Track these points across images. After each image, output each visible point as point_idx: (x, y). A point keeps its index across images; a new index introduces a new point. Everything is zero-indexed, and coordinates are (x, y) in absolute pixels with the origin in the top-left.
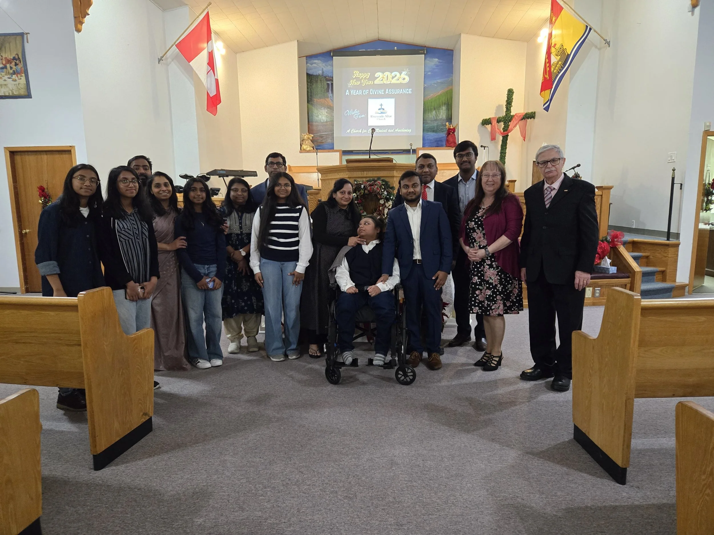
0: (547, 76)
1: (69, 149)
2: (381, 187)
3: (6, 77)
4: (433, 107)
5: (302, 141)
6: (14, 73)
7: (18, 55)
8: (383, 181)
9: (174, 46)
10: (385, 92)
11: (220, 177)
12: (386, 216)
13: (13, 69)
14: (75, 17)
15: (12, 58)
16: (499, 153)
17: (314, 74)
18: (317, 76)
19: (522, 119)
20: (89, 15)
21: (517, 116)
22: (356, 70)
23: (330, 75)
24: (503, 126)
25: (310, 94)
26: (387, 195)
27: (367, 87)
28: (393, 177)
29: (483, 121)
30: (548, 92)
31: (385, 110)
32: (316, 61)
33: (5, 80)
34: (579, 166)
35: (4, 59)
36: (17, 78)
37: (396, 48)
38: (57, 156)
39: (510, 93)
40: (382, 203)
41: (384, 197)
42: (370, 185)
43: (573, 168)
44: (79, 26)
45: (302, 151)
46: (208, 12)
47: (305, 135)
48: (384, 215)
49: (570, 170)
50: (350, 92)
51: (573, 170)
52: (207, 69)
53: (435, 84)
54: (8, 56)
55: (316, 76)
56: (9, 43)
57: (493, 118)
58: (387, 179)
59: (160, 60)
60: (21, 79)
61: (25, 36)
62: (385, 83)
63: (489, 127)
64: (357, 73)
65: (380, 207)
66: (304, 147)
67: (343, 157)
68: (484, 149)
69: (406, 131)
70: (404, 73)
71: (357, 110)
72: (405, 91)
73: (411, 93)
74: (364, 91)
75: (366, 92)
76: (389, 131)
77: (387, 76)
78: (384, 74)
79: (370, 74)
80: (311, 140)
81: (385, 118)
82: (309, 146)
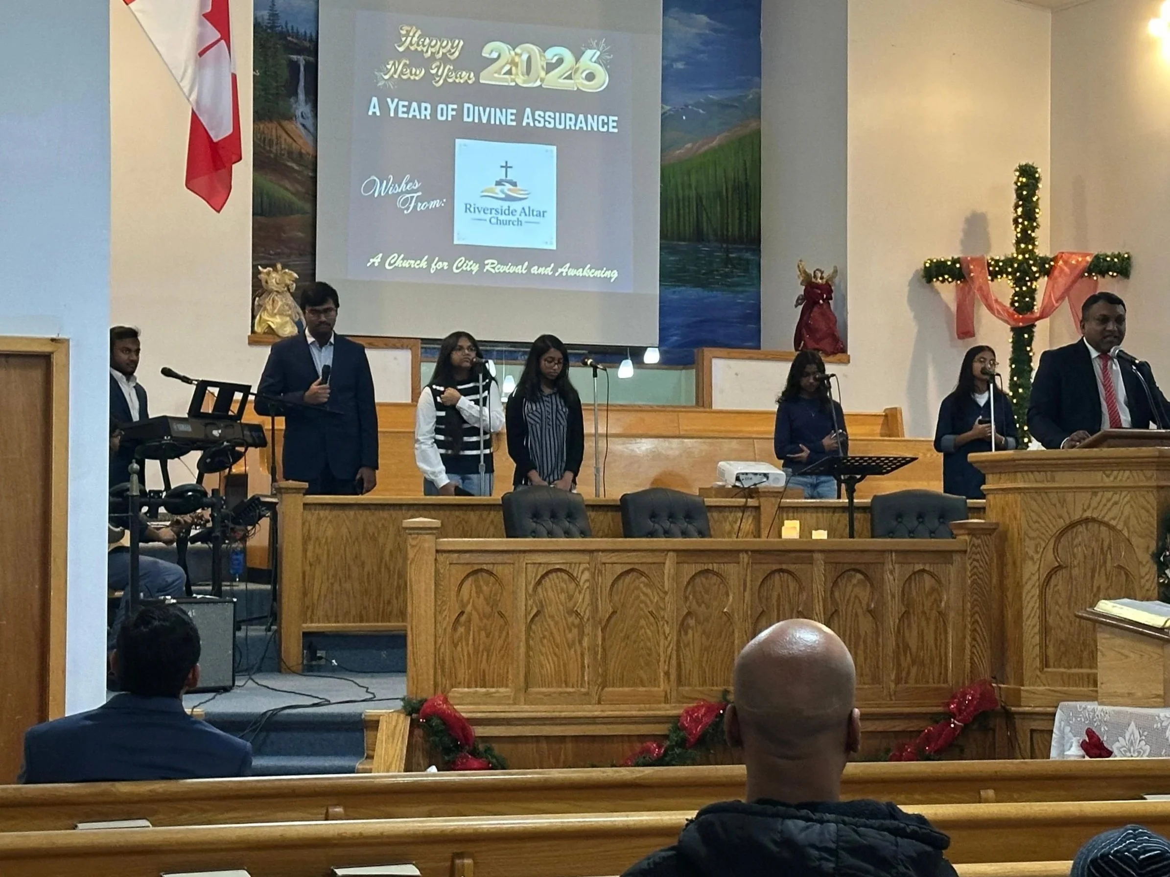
1: (47, 349)
4: (693, 193)
5: (260, 296)
10: (519, 117)
19: (1088, 276)
21: (1063, 262)
22: (411, 26)
23: (302, 31)
24: (1012, 291)
29: (925, 268)
31: (518, 187)
39: (1028, 179)
47: (269, 273)
50: (384, 106)
57: (972, 260)
62: (520, 83)
63: (947, 291)
64: (411, 38)
66: (270, 321)
69: (599, 274)
70: (590, 56)
71: (411, 180)
72: (594, 123)
73: (616, 130)
74: (440, 106)
75: (447, 112)
76: (534, 270)
77: (529, 59)
78: (518, 50)
79: (462, 43)
80: (292, 294)
81: (523, 218)
82: (288, 319)
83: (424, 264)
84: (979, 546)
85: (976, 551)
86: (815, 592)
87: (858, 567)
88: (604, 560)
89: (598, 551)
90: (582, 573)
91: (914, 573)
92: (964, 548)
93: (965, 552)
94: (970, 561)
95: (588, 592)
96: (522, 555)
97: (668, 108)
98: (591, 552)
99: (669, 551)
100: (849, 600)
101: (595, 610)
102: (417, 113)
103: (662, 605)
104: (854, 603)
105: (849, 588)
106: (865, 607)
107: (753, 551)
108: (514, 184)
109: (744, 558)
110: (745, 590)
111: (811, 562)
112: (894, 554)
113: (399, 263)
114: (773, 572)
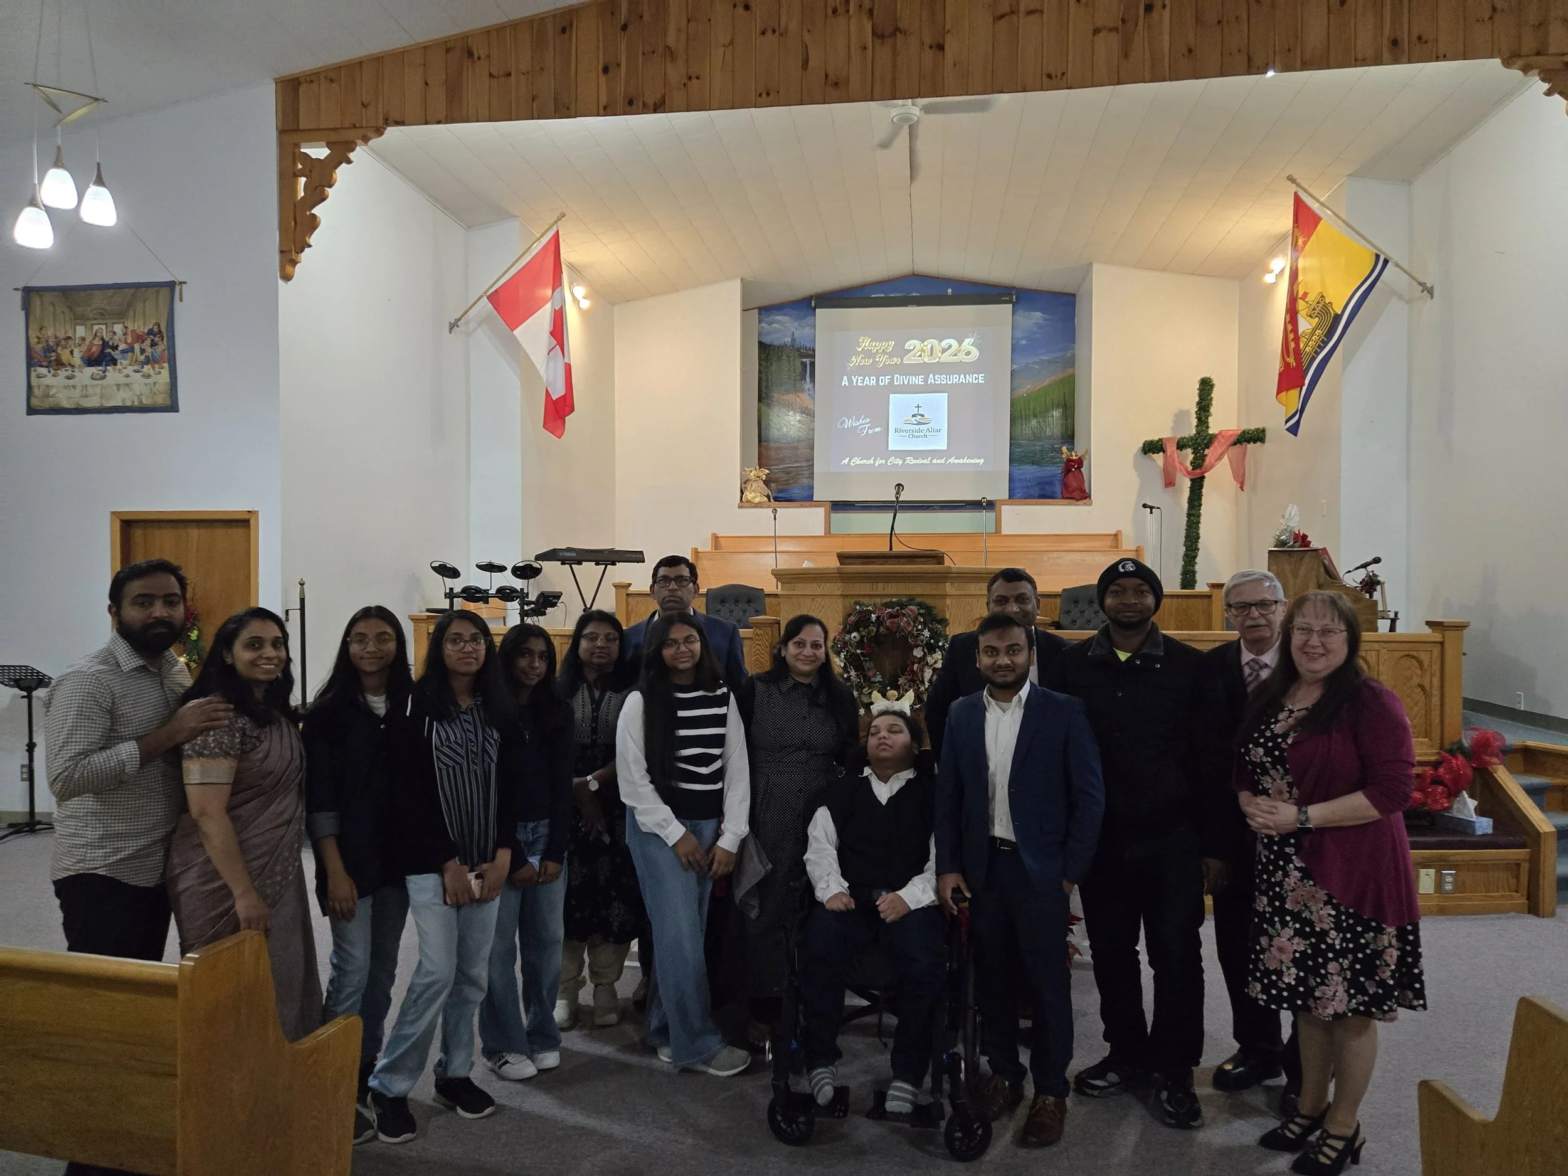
0: (1291, 360)
1: (247, 517)
2: (915, 620)
3: (130, 370)
4: (1032, 412)
5: (745, 483)
6: (147, 361)
7: (159, 325)
8: (921, 605)
9: (485, 299)
10: (926, 380)
11: (563, 563)
12: (927, 685)
13: (146, 354)
14: (282, 252)
15: (146, 331)
16: (1185, 515)
17: (776, 343)
18: (781, 348)
19: (1235, 444)
20: (310, 246)
21: (1223, 437)
22: (865, 337)
23: (808, 346)
24: (1191, 457)
25: (764, 384)
26: (931, 638)
27: (891, 370)
28: (945, 596)
29: (1144, 444)
30: (1294, 392)
31: (926, 417)
32: (779, 318)
33: (127, 376)
34: (1377, 561)
35: (129, 332)
36: (151, 372)
37: (950, 291)
38: (220, 532)
39: (1206, 386)
40: (919, 656)
41: (922, 641)
42: (891, 616)
43: (1364, 566)
44: (289, 268)
45: (744, 503)
46: (558, 232)
47: (751, 471)
48: (923, 682)
49: (1356, 569)
50: (850, 381)
51: (1364, 569)
52: (550, 343)
53: (1035, 363)
54: (139, 327)
55: (778, 347)
56: (144, 302)
57: (1169, 439)
58: (929, 602)
59: (452, 326)
60: (159, 373)
61: (177, 288)
62: (926, 360)
64: (865, 343)
65: (913, 663)
66: (749, 495)
67: (832, 515)
68: (1151, 513)
69: (972, 461)
70: (968, 342)
71: (865, 418)
72: (970, 379)
73: (983, 382)
74: (881, 378)
75: (885, 380)
76: (934, 461)
77: (932, 348)
78: (925, 343)
79: (893, 343)
80: (764, 481)
81: (927, 434)
82: (759, 494)
83: (871, 462)
85: (758, 638)
97: (1015, 367)
102: (868, 383)
108: (923, 416)
113: (858, 462)
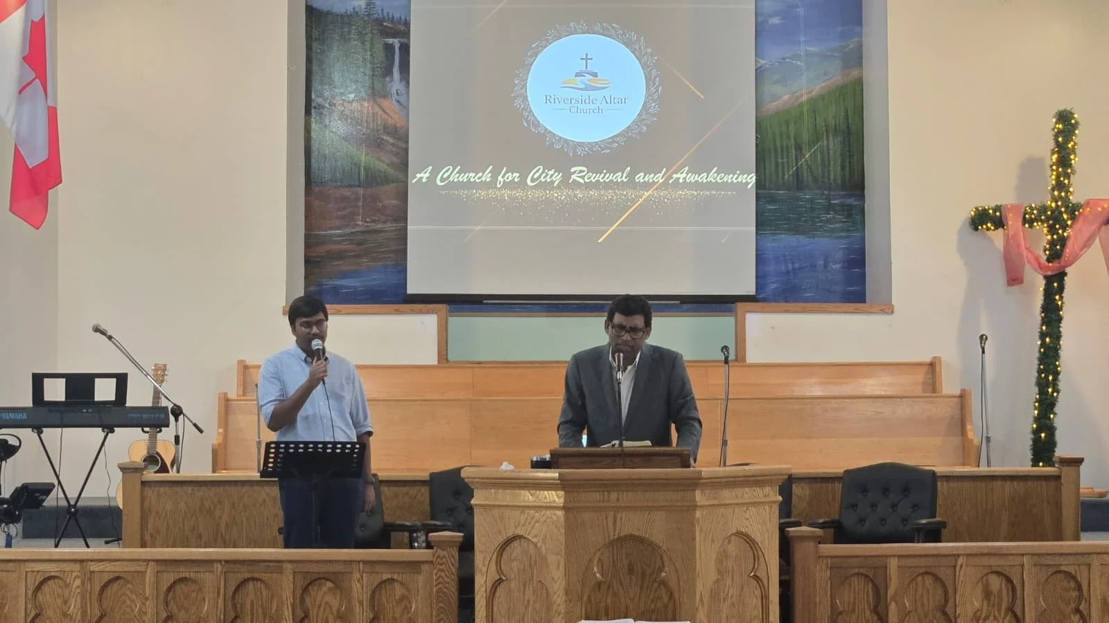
84: (444, 557)
85: (441, 562)
86: (284, 598)
87: (326, 576)
88: (92, 569)
89: (88, 560)
90: (74, 580)
91: (384, 582)
92: (430, 559)
93: (432, 562)
94: (435, 571)
95: (79, 596)
96: (22, 564)
98: (82, 561)
99: (149, 560)
100: (319, 607)
101: (84, 613)
103: (144, 610)
104: (324, 610)
105: (321, 594)
106: (335, 612)
107: (227, 562)
109: (218, 568)
110: (218, 597)
111: (280, 571)
112: (361, 563)
114: (246, 581)
